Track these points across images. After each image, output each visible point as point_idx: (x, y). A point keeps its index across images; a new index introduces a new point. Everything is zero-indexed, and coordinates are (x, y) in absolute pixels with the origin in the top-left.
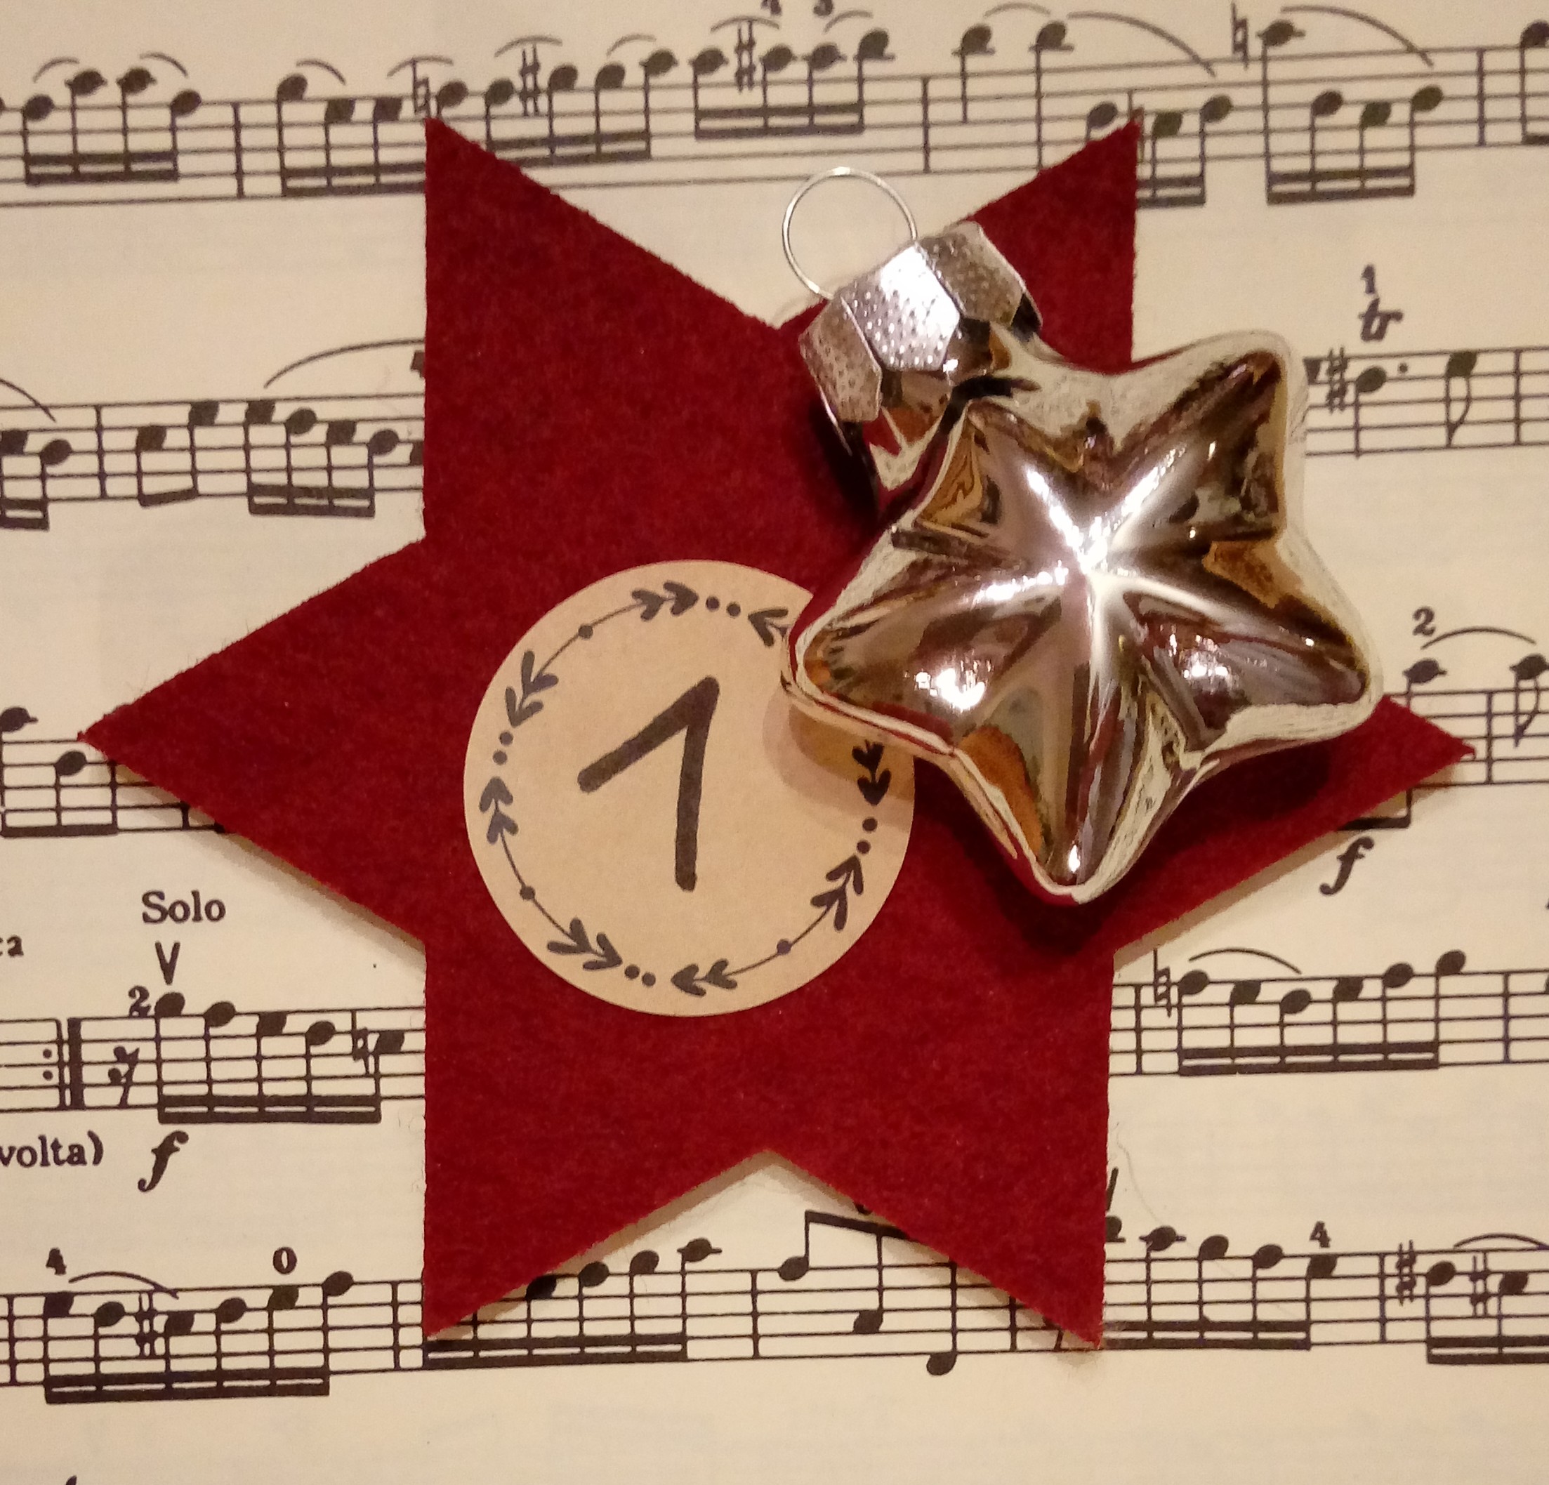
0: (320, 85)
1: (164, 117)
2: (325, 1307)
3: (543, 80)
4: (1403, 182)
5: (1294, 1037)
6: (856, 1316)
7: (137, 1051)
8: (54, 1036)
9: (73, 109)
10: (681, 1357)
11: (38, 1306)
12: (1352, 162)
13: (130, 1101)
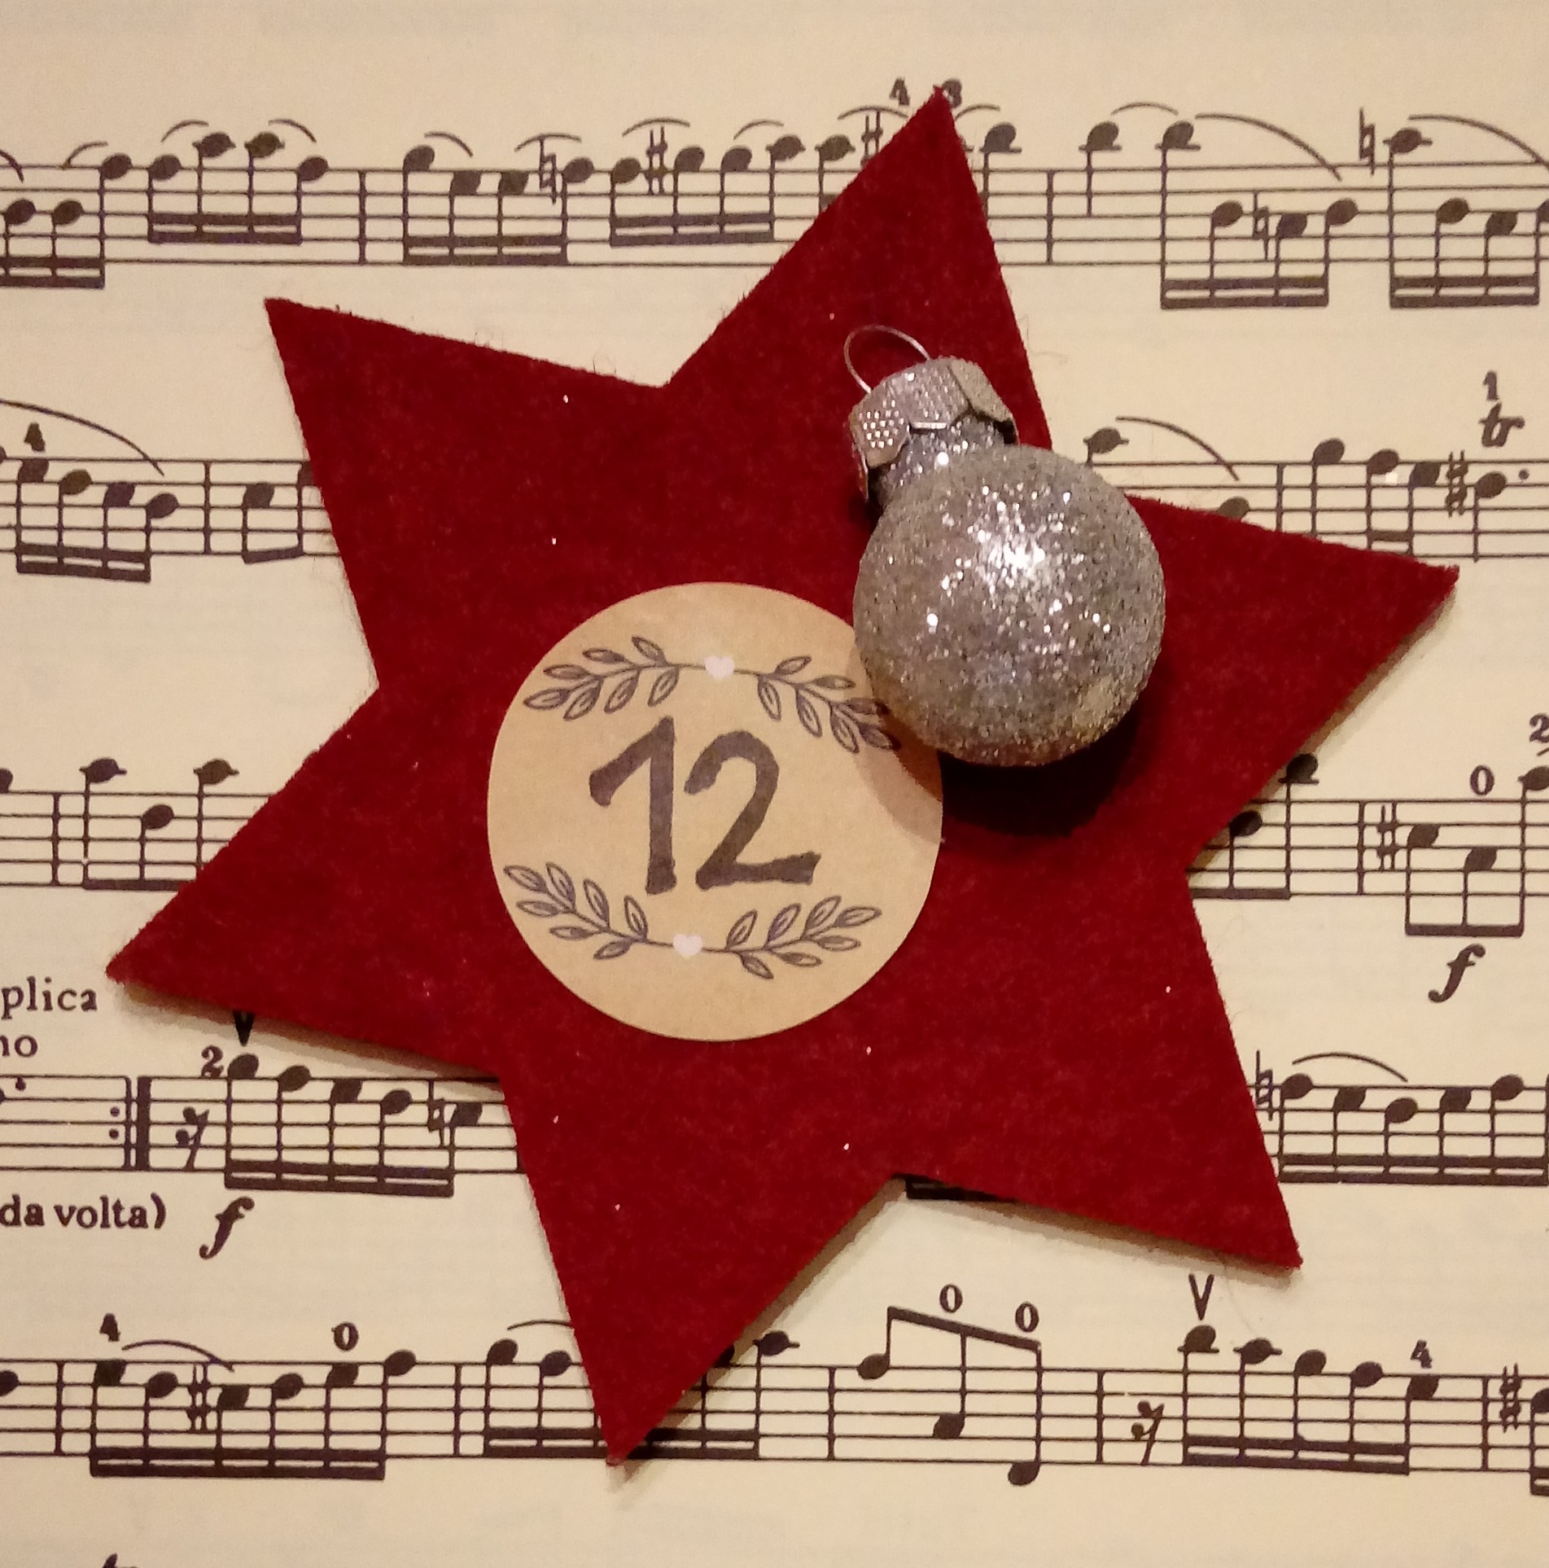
0: (447, 157)
1: (290, 182)
2: (385, 1387)
3: (670, 161)
4: (1529, 291)
5: (1400, 1147)
6: (936, 1419)
7: (206, 1114)
8: (123, 1095)
9: (200, 170)
10: (752, 1455)
11: (88, 1373)
12: (1477, 269)
13: (197, 1164)
